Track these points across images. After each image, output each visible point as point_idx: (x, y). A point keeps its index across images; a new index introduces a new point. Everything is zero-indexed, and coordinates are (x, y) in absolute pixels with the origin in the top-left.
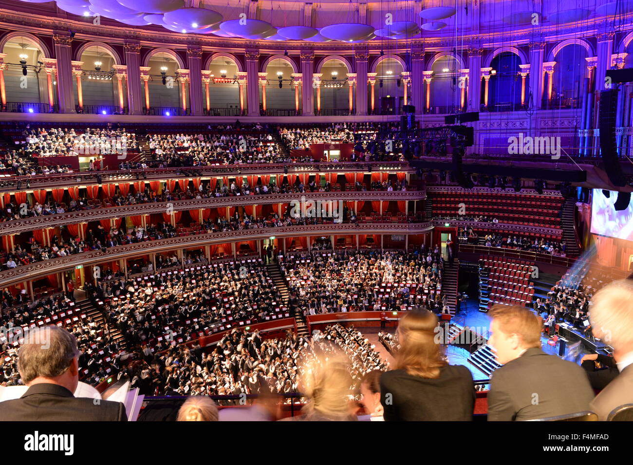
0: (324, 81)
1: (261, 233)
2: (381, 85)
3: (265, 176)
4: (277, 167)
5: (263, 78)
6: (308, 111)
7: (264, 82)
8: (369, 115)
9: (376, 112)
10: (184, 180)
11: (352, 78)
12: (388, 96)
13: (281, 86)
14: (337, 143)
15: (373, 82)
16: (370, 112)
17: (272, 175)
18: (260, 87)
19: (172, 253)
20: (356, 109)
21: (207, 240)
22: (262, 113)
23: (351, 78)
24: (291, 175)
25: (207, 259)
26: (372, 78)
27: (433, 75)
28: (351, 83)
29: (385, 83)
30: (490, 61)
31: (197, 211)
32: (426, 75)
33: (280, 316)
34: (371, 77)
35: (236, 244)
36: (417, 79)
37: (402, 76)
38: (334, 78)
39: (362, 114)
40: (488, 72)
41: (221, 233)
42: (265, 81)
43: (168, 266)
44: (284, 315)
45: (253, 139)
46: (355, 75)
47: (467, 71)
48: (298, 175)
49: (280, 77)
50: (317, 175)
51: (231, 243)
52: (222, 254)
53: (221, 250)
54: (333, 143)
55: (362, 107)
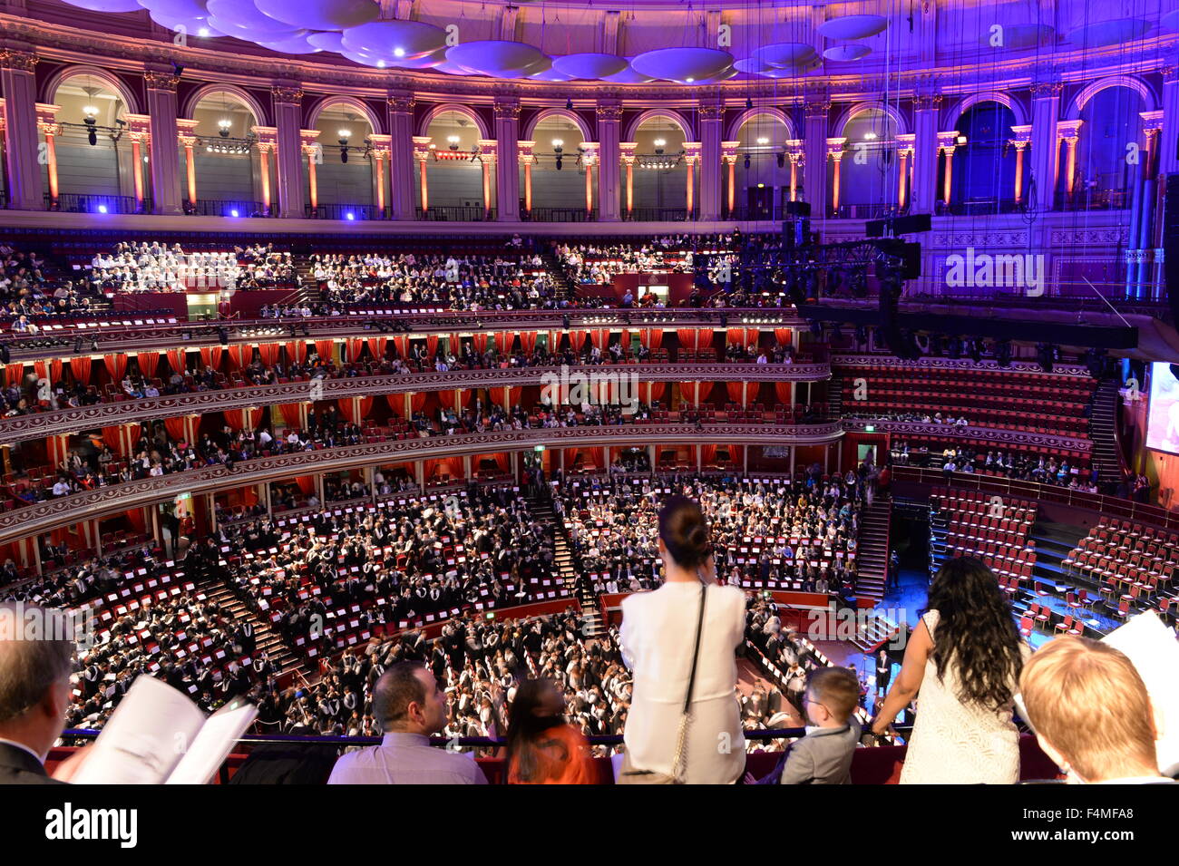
0: (641, 157)
1: (518, 438)
2: (747, 164)
3: (528, 333)
4: (550, 316)
5: (527, 151)
6: (610, 211)
7: (529, 158)
8: (725, 220)
9: (736, 215)
10: (378, 339)
11: (692, 152)
12: (761, 186)
13: (559, 165)
14: (664, 272)
15: (732, 159)
16: (725, 215)
17: (540, 332)
18: (521, 168)
19: (356, 475)
20: (699, 209)
21: (418, 450)
22: (525, 216)
23: (690, 150)
24: (577, 332)
25: (419, 486)
26: (731, 151)
27: (845, 146)
28: (690, 160)
29: (753, 160)
30: (955, 118)
31: (401, 395)
32: (833, 146)
33: (551, 594)
34: (728, 150)
35: (473, 459)
36: (816, 153)
37: (786, 147)
38: (659, 151)
39: (711, 219)
40: (950, 140)
41: (444, 438)
42: (530, 154)
43: (346, 497)
44: (558, 594)
45: (506, 264)
46: (698, 145)
47: (911, 137)
48: (588, 331)
49: (558, 150)
50: (625, 331)
51: (462, 458)
52: (446, 477)
53: (443, 469)
54: (656, 272)
55: (710, 206)
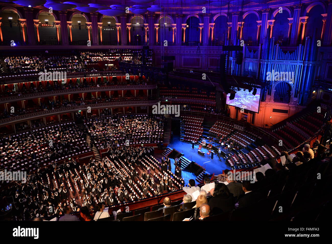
0: (104, 26)
1: (73, 109)
3: (74, 79)
4: (80, 74)
5: (70, 24)
6: (96, 42)
7: (70, 27)
8: (128, 45)
9: (132, 44)
10: (28, 82)
11: (118, 26)
12: (138, 35)
13: (80, 28)
14: (112, 60)
15: (129, 28)
16: (128, 43)
17: (77, 78)
18: (68, 29)
19: (25, 123)
20: (121, 42)
21: (46, 113)
22: (71, 43)
23: (118, 25)
24: (88, 78)
25: (45, 124)
26: (129, 26)
27: (159, 26)
28: (118, 28)
29: (135, 28)
30: (186, 21)
31: (37, 99)
32: (156, 26)
33: (86, 151)
34: (128, 25)
35: (60, 115)
36: (152, 27)
37: (144, 26)
38: (109, 25)
39: (125, 45)
40: (185, 26)
41: (51, 110)
43: (23, 130)
44: (88, 151)
45: (66, 58)
46: (120, 24)
47: (175, 25)
48: (92, 77)
49: (79, 24)
50: (102, 77)
51: (57, 115)
52: (53, 121)
53: (52, 118)
54: (110, 60)
55: (124, 41)
